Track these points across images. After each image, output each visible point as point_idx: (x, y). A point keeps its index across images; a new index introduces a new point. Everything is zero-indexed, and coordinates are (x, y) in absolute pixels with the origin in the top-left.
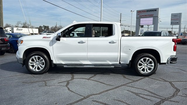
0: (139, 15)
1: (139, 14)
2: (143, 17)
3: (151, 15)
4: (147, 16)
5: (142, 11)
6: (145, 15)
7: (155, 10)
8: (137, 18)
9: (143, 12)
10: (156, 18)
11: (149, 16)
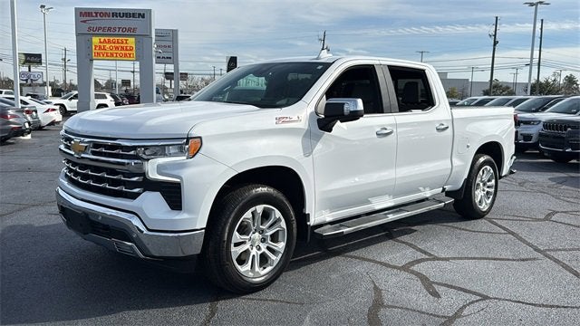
0: (86, 26)
1: (85, 22)
2: (101, 32)
3: (129, 30)
4: (117, 33)
5: (96, 13)
6: (109, 29)
7: (140, 14)
8: (78, 35)
9: (99, 17)
10: (145, 39)
11: (121, 32)
